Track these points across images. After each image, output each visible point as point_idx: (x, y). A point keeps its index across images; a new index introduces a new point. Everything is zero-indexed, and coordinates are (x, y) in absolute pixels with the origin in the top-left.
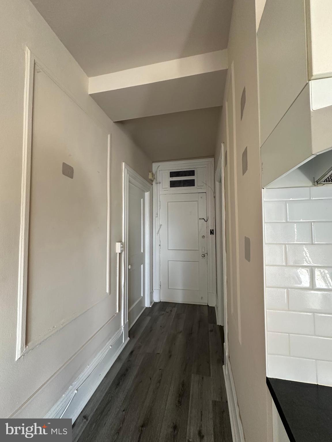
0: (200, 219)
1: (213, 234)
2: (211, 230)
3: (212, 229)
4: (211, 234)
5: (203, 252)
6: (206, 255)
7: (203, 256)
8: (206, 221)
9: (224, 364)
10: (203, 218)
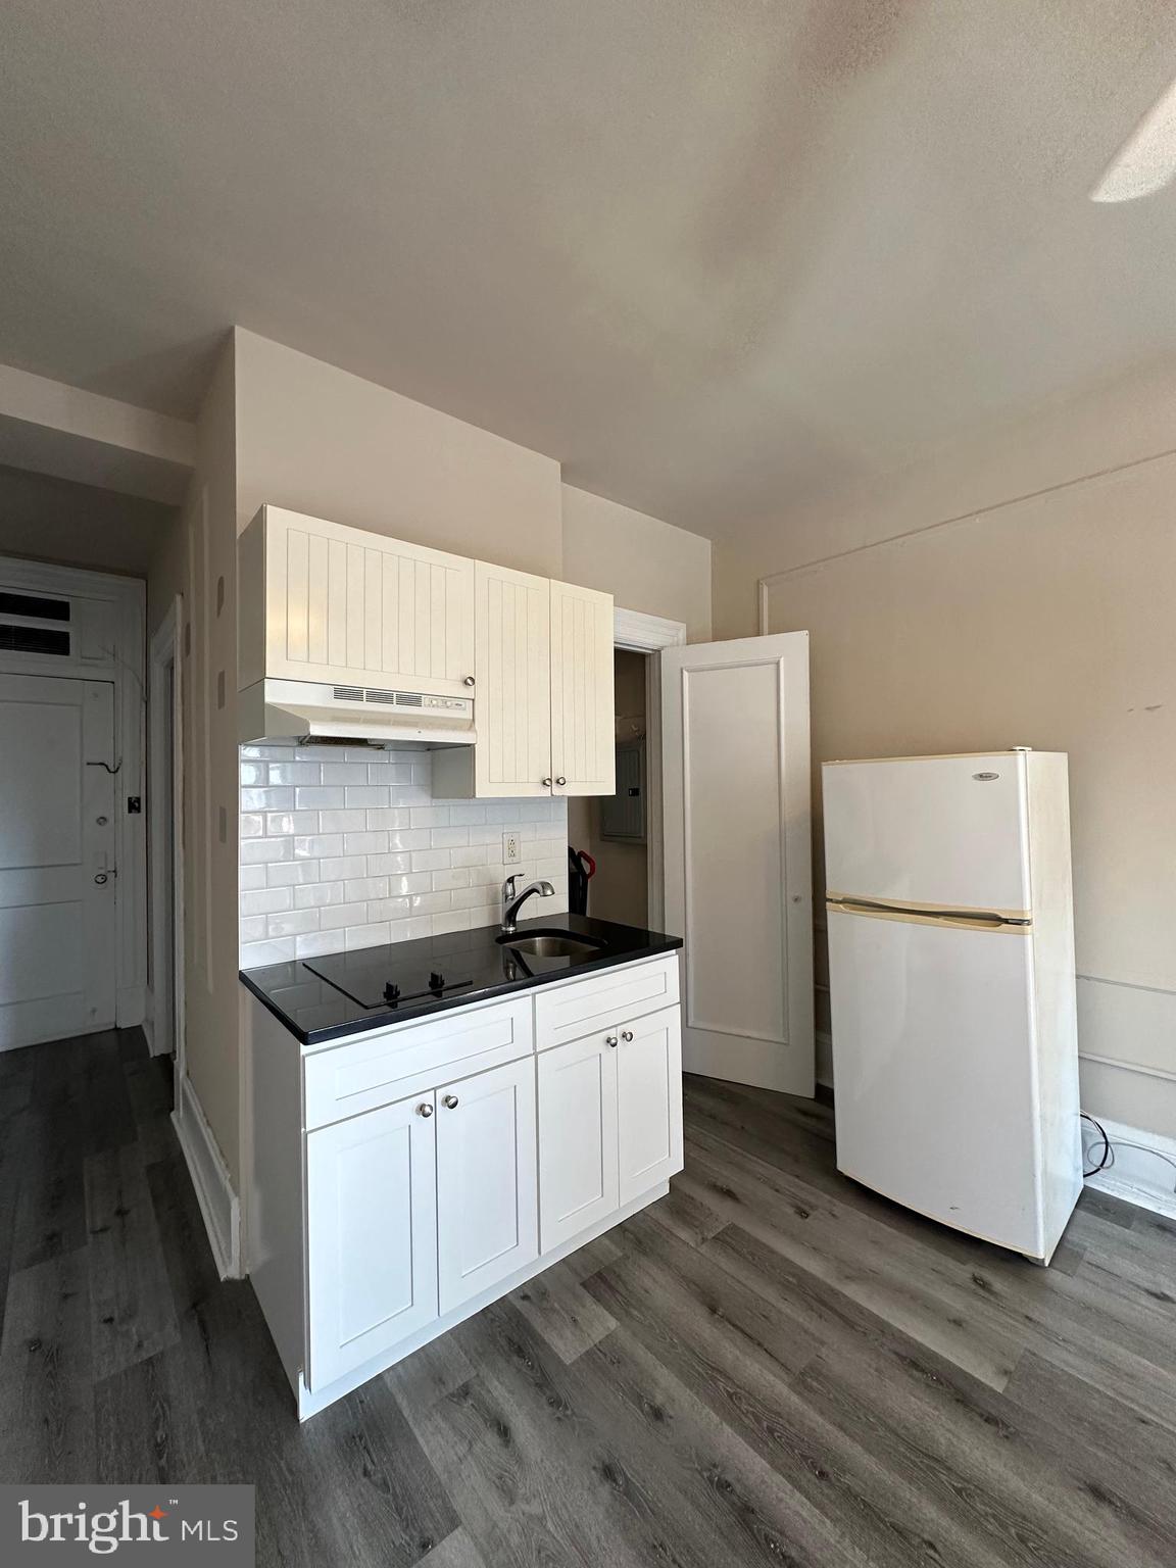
0: (88, 763)
1: (139, 812)
2: (130, 799)
3: (135, 795)
4: (130, 812)
5: (101, 868)
6: (111, 876)
7: (100, 879)
8: (112, 770)
9: (172, 1109)
10: (101, 761)
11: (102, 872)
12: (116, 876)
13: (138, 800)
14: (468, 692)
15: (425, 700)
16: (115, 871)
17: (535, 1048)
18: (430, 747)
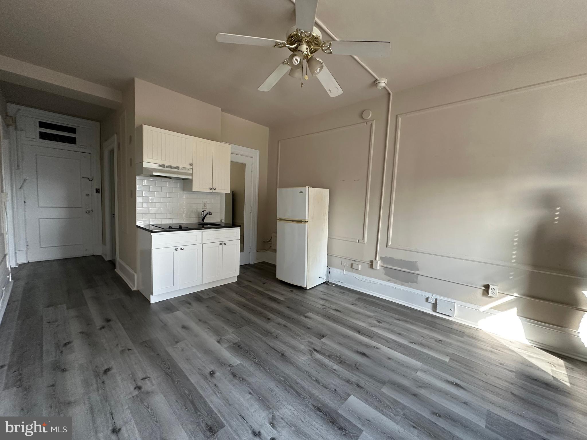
0: (83, 178)
1: (99, 193)
2: (96, 189)
3: (98, 188)
4: (96, 193)
7: (87, 212)
8: (91, 180)
9: (115, 269)
10: (87, 177)
11: (88, 210)
12: (92, 212)
13: (99, 189)
14: (191, 167)
15: (180, 168)
16: (92, 210)
17: (202, 243)
18: (183, 179)
